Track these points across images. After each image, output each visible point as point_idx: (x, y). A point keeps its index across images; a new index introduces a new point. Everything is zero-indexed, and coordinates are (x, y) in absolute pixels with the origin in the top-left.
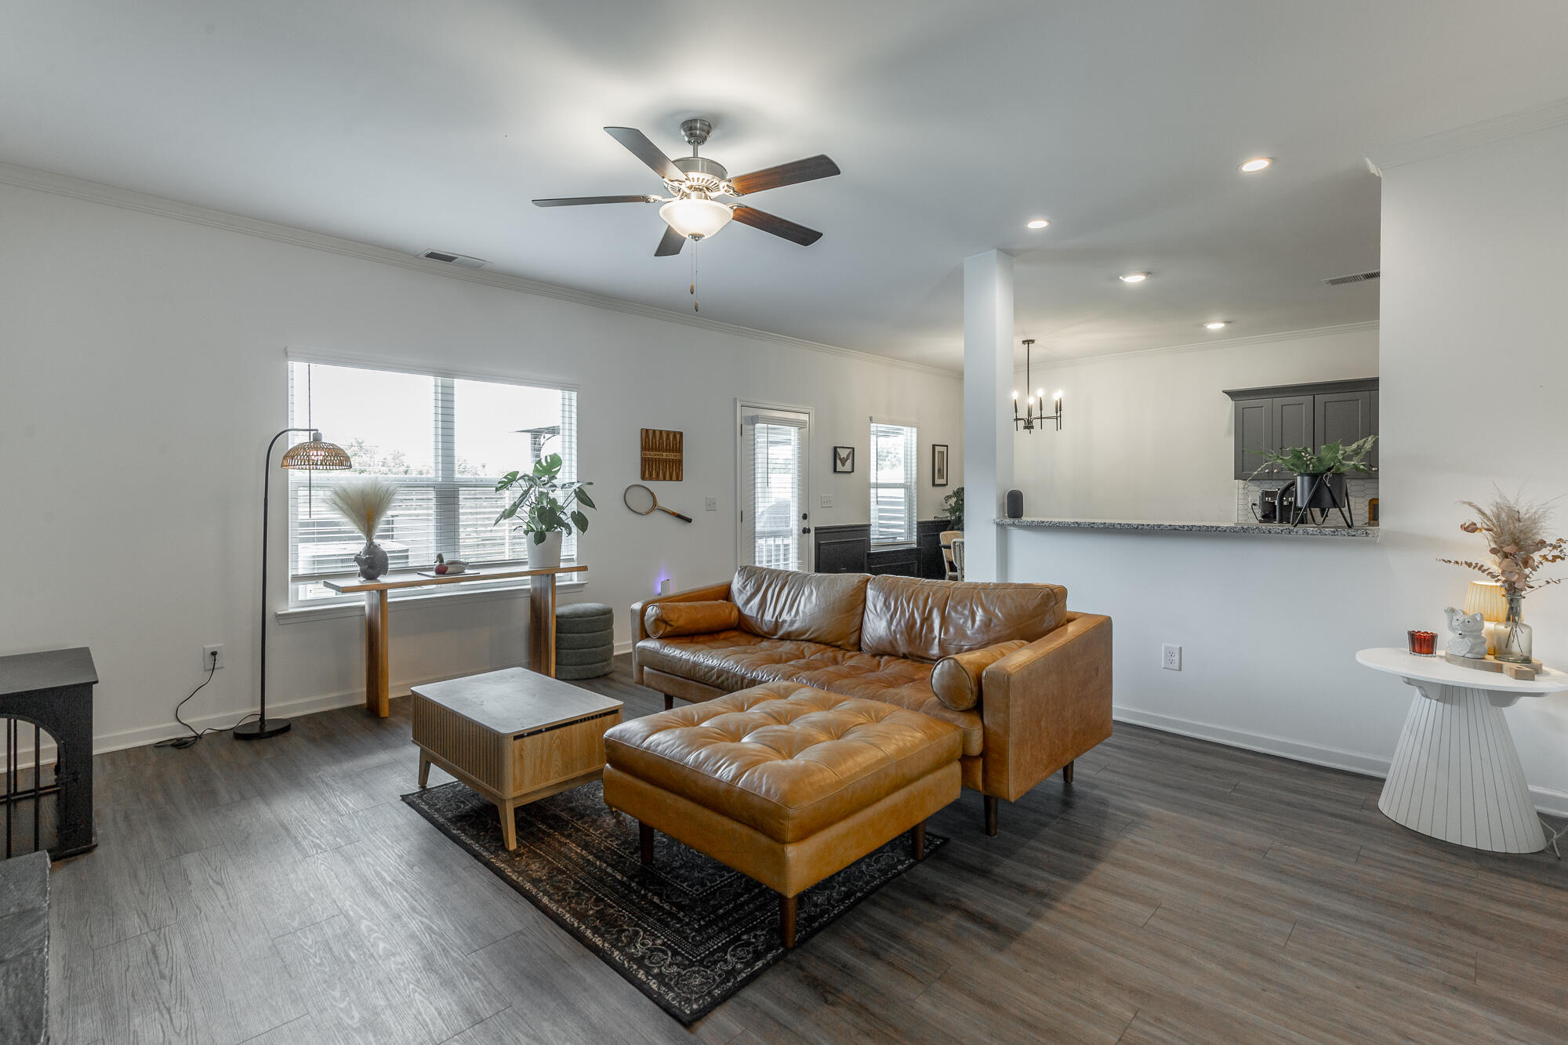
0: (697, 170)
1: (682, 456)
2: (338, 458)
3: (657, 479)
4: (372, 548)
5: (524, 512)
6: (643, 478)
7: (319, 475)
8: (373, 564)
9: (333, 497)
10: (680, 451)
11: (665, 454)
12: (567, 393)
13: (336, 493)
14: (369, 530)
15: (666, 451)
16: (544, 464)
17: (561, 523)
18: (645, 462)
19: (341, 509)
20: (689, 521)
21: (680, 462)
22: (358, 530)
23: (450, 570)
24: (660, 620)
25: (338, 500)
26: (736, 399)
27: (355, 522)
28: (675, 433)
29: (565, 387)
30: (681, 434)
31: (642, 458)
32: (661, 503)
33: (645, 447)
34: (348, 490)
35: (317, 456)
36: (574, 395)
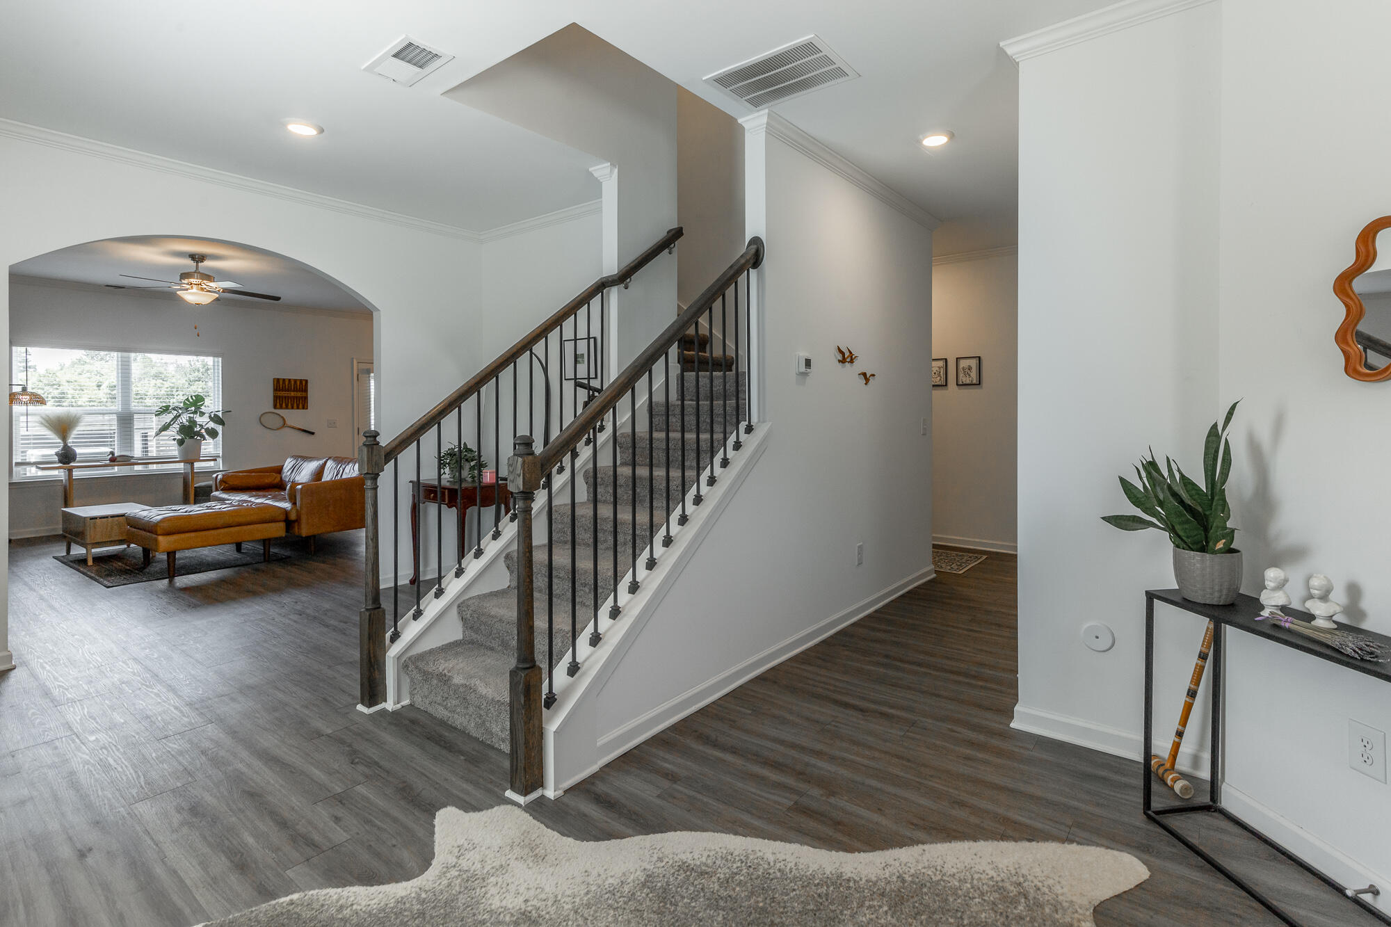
0: (194, 278)
1: (307, 394)
2: (38, 400)
3: (287, 408)
4: (66, 448)
5: (176, 426)
6: (275, 407)
7: (31, 408)
8: (67, 457)
9: (41, 420)
10: (306, 391)
11: (292, 393)
12: (216, 359)
13: (42, 417)
14: (64, 438)
15: (294, 391)
16: (191, 400)
17: (199, 434)
18: (276, 398)
19: (46, 427)
20: (313, 433)
21: (306, 398)
22: (57, 438)
23: (118, 459)
24: (222, 481)
25: (43, 421)
26: (353, 359)
27: (55, 433)
28: (301, 381)
29: (215, 355)
30: (306, 381)
31: (274, 396)
32: (289, 422)
33: (276, 389)
34: (50, 416)
35: (26, 398)
36: (220, 359)
